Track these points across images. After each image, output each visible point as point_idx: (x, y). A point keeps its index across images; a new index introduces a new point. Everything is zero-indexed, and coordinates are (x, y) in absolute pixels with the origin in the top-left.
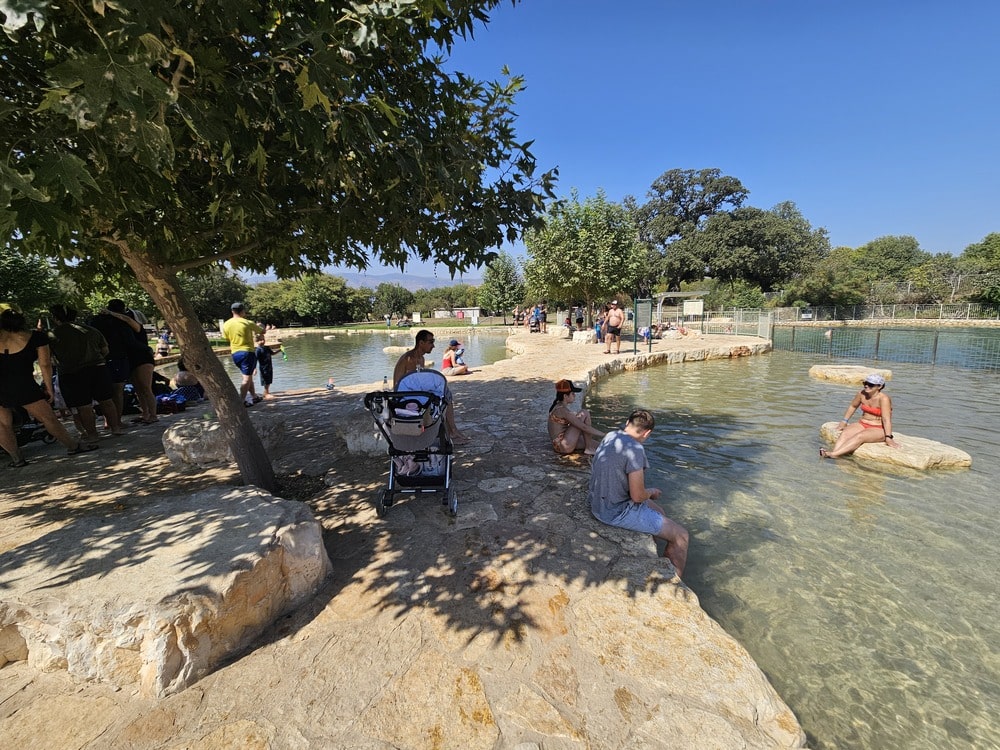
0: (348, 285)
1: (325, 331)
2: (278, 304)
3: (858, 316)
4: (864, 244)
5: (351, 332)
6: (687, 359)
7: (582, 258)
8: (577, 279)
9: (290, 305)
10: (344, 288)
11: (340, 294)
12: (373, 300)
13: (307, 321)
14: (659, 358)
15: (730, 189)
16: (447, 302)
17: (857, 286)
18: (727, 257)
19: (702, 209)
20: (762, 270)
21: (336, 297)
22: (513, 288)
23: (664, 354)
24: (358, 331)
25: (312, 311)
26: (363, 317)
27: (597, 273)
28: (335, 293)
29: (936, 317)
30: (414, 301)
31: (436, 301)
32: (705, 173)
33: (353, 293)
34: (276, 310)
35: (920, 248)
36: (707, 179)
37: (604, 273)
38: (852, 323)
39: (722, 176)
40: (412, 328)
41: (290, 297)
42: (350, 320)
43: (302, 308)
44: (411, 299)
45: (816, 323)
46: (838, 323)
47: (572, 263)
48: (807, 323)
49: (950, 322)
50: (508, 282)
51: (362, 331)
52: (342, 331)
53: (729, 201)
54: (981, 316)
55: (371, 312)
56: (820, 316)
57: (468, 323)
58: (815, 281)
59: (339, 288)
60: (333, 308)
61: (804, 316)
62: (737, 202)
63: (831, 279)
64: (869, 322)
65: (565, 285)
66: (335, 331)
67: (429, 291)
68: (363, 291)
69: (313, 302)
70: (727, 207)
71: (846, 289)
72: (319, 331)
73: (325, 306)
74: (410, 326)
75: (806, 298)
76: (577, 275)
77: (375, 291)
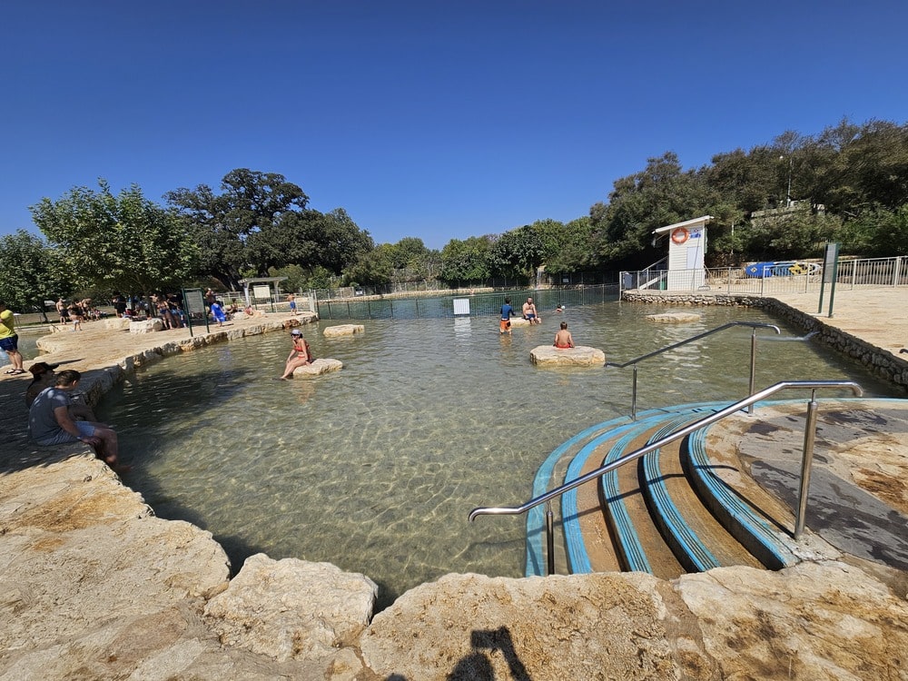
3: (389, 292)
4: (397, 242)
6: (246, 334)
7: (124, 250)
8: (121, 271)
14: (218, 337)
15: (293, 193)
17: (383, 272)
18: (299, 249)
19: (275, 207)
20: (330, 260)
23: (223, 333)
27: (146, 266)
29: (425, 289)
32: (271, 177)
35: (425, 246)
36: (274, 181)
37: (153, 265)
38: (386, 296)
39: (286, 182)
45: (365, 298)
46: (378, 297)
47: (110, 255)
48: (359, 298)
49: (430, 292)
53: (295, 203)
54: (442, 288)
56: (367, 293)
58: (359, 268)
61: (357, 293)
62: (302, 205)
63: (368, 267)
64: (394, 294)
65: (107, 277)
70: (294, 207)
71: (377, 274)
75: (356, 280)
76: (120, 267)
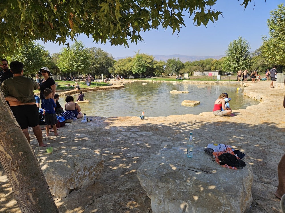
0: (154, 60)
1: (143, 81)
2: (125, 68)
5: (154, 81)
9: (130, 69)
10: (153, 61)
11: (150, 63)
12: (165, 67)
13: (136, 76)
16: (201, 68)
21: (149, 65)
22: (245, 59)
24: (158, 81)
25: (138, 72)
26: (159, 75)
28: (149, 63)
30: (184, 67)
31: (195, 67)
33: (157, 63)
34: (124, 71)
40: (183, 81)
41: (130, 65)
42: (154, 76)
43: (135, 70)
44: (183, 66)
50: (242, 56)
51: (159, 81)
52: (150, 81)
55: (163, 72)
57: (215, 79)
59: (150, 61)
60: (147, 70)
66: (147, 80)
67: (192, 62)
68: (161, 63)
69: (139, 67)
72: (140, 80)
73: (144, 69)
74: (183, 80)
77: (166, 62)
